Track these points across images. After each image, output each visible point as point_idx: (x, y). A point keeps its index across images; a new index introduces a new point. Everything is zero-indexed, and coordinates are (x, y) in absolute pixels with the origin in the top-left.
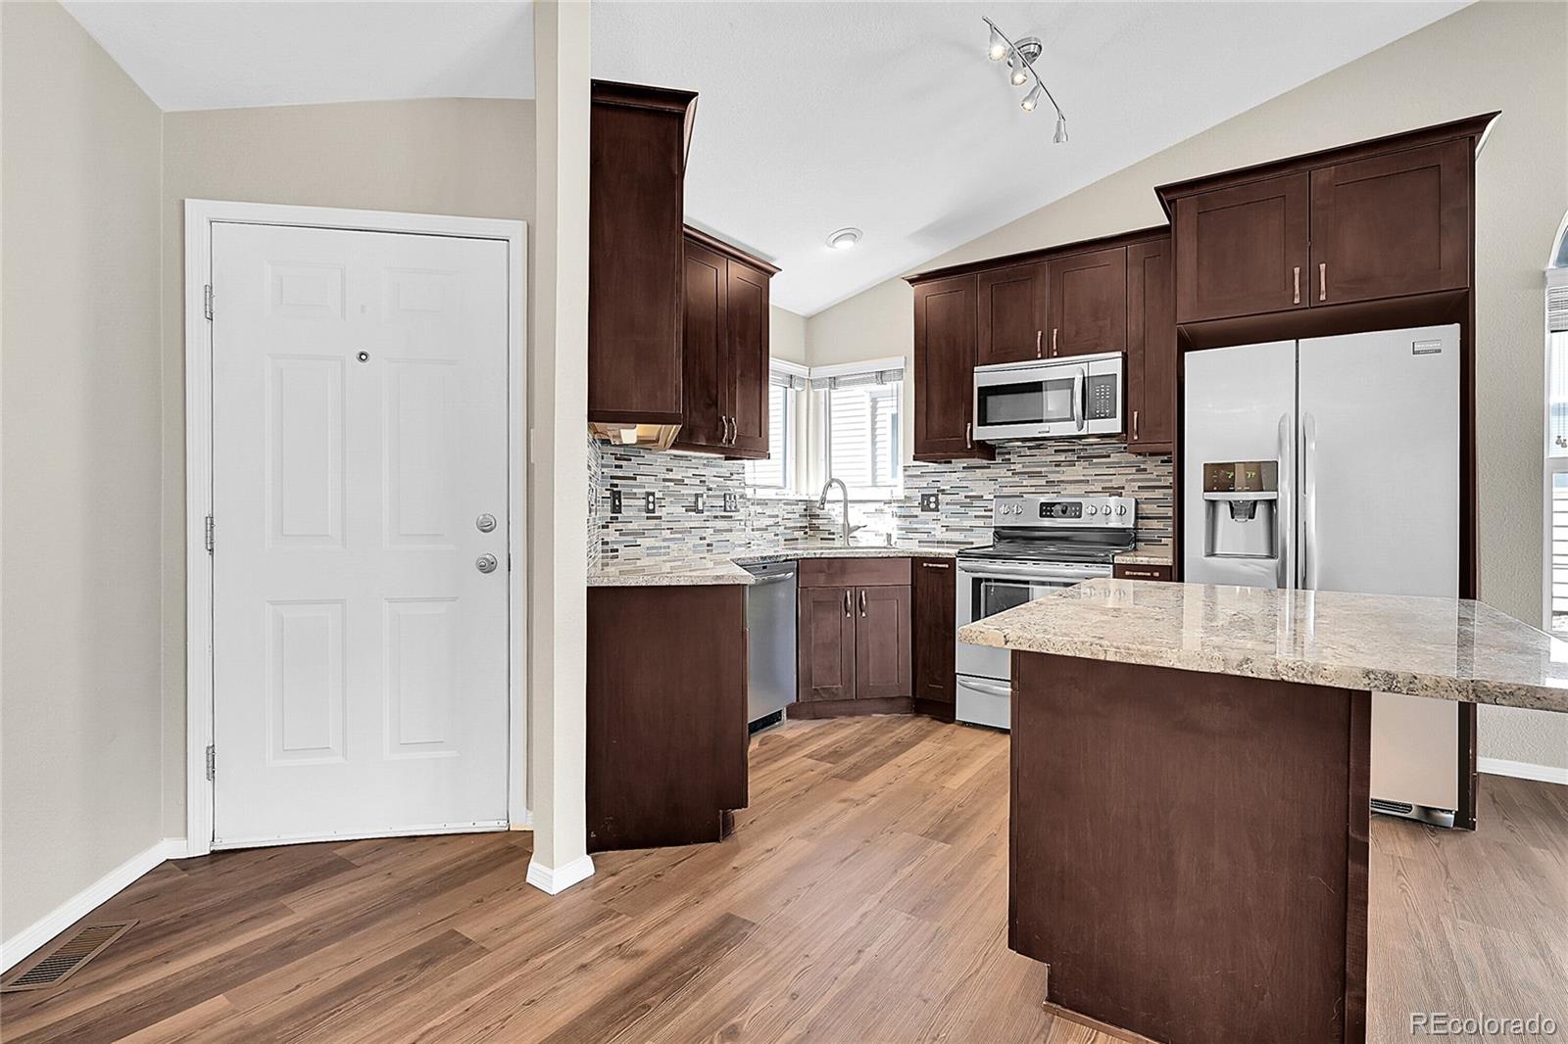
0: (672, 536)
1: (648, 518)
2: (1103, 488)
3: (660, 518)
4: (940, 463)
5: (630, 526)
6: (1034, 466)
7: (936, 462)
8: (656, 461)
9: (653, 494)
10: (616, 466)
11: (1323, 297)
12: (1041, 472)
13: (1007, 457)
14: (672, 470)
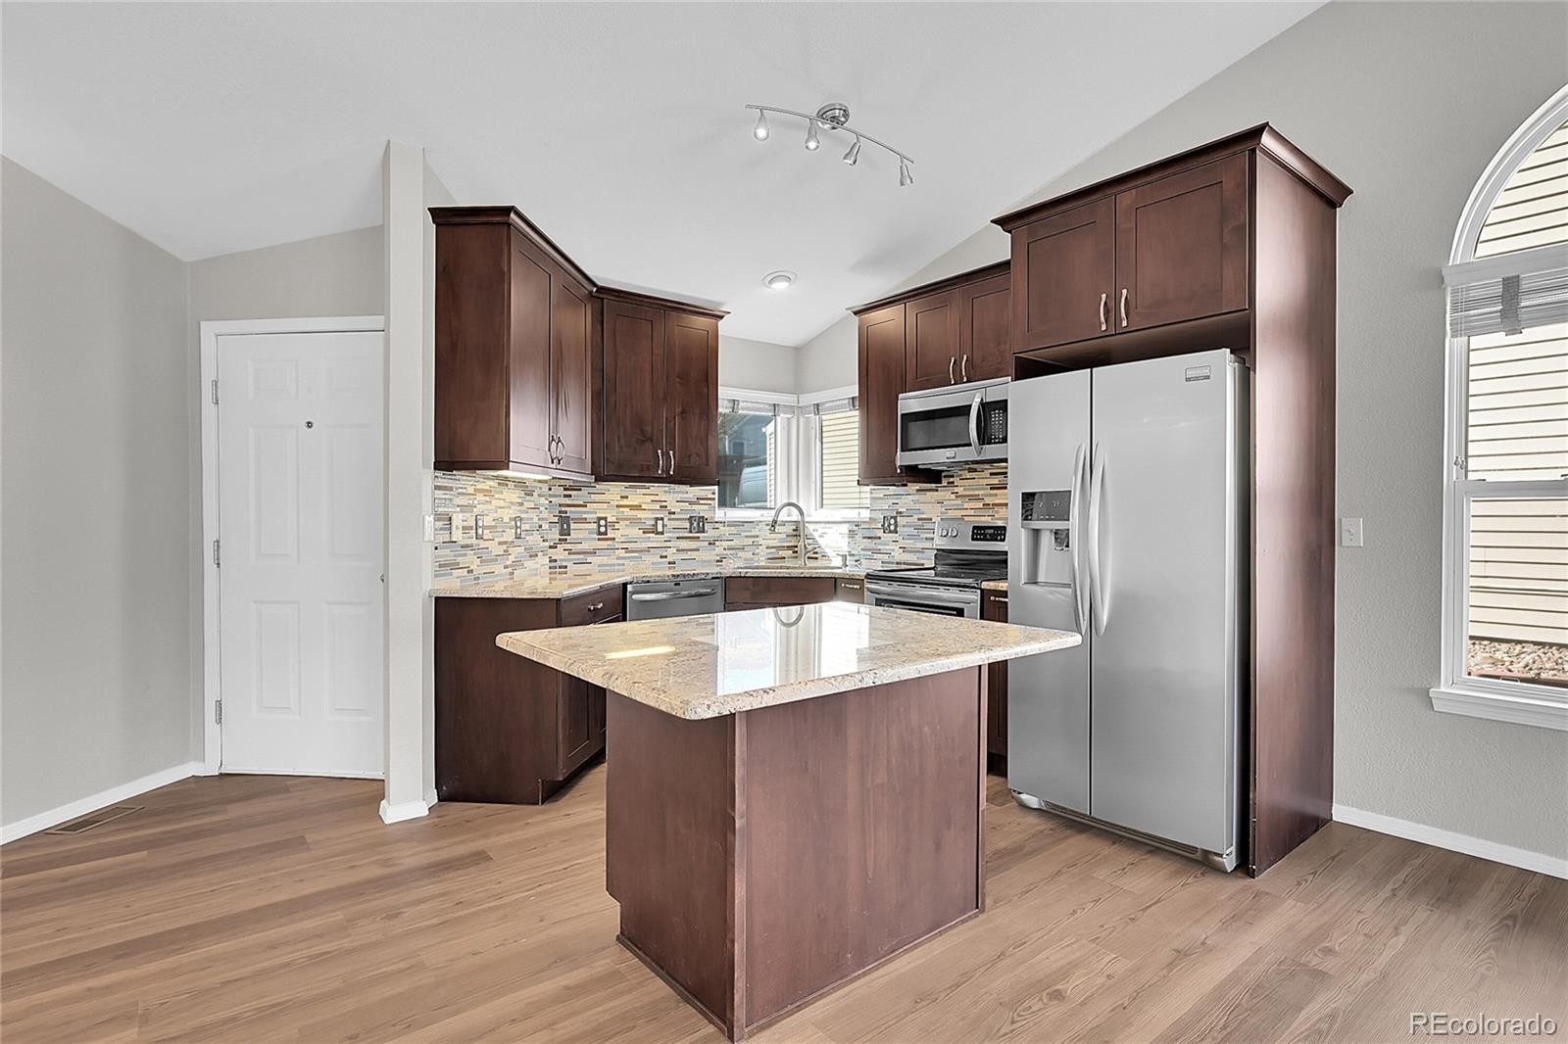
0: (627, 555)
1: (599, 539)
3: (614, 539)
4: (898, 486)
5: (580, 546)
6: (972, 489)
7: (894, 485)
8: (609, 490)
9: (605, 519)
10: (565, 496)
11: (1124, 324)
13: (951, 480)
14: (627, 497)
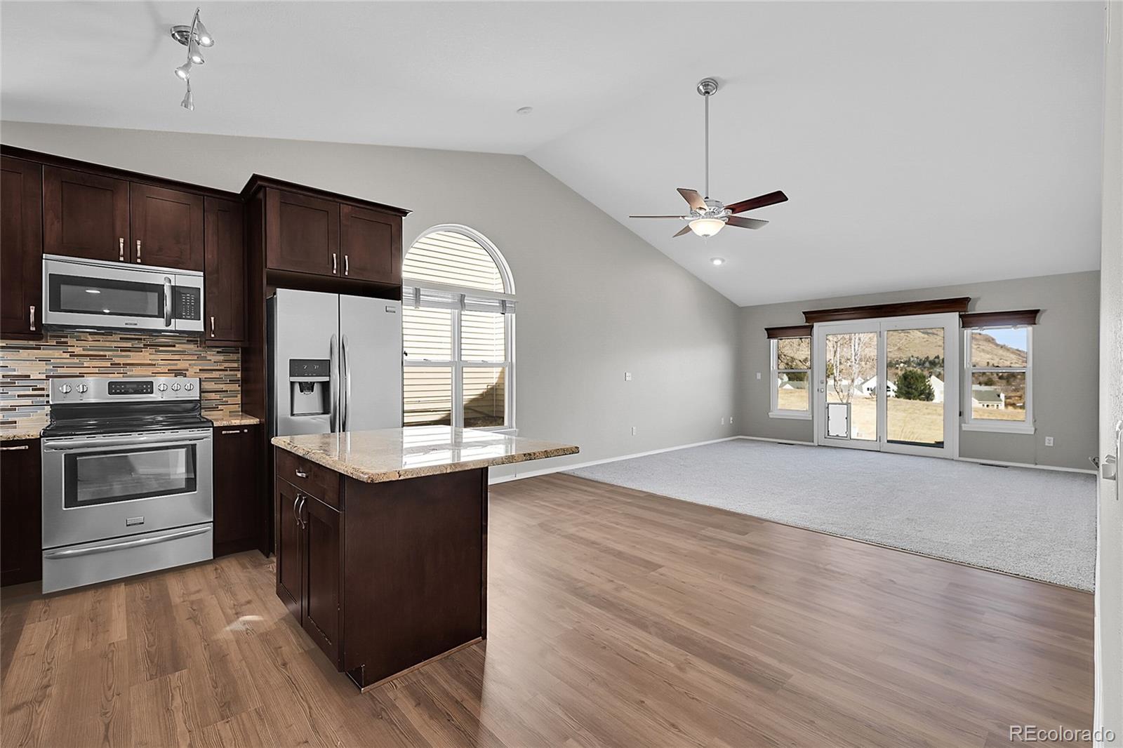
2: (169, 370)
6: (97, 350)
11: (347, 274)
12: (105, 356)
13: (68, 340)
